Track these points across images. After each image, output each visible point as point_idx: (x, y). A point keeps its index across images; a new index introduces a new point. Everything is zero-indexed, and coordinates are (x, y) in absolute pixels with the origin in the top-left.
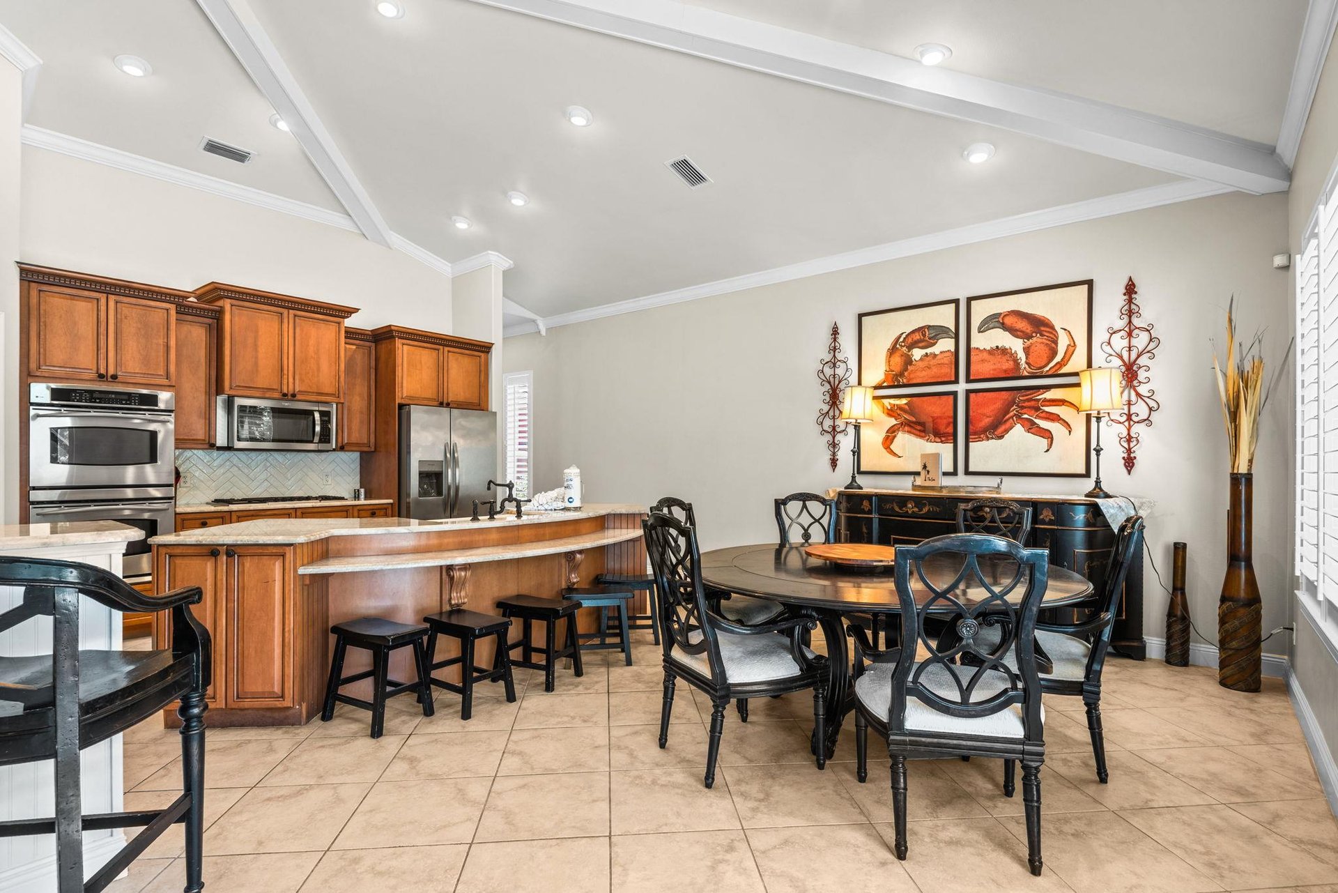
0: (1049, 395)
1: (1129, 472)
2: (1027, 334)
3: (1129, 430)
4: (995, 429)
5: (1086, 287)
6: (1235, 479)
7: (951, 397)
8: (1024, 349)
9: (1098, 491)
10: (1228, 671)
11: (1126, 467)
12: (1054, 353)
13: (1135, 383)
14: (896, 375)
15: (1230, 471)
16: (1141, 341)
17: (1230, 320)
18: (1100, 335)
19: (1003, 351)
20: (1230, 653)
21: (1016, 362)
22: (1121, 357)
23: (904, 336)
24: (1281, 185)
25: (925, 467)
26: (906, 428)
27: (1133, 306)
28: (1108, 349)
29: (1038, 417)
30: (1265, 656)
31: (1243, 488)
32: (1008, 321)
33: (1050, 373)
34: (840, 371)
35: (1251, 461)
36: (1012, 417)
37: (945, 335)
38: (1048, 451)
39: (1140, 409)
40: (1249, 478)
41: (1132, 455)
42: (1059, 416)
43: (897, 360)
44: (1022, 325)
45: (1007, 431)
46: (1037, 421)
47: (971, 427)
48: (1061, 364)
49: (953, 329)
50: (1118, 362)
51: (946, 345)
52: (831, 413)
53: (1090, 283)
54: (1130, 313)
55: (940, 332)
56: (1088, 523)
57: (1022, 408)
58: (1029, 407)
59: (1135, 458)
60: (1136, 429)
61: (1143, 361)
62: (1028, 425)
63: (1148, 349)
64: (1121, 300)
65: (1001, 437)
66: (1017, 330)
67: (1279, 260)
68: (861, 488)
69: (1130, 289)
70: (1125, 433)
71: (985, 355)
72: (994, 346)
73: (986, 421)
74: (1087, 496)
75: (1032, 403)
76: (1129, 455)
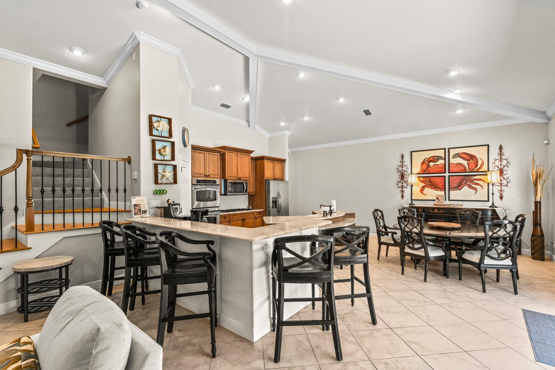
0: (475, 177)
1: (501, 200)
2: (468, 159)
3: (501, 188)
4: (459, 187)
5: (487, 147)
6: (536, 203)
7: (444, 177)
8: (467, 164)
9: (493, 205)
10: (535, 255)
11: (500, 199)
12: (477, 165)
13: (503, 175)
14: (425, 170)
15: (534, 200)
16: (504, 163)
17: (533, 159)
18: (491, 161)
19: (461, 164)
20: (536, 250)
21: (465, 168)
22: (498, 167)
23: (427, 159)
24: (547, 121)
25: (437, 198)
26: (428, 186)
27: (502, 153)
28: (494, 165)
29: (472, 184)
30: (546, 252)
31: (538, 205)
32: (462, 155)
33: (476, 171)
34: (404, 169)
35: (540, 198)
36: (464, 184)
37: (441, 159)
38: (475, 194)
39: (504, 182)
40: (540, 202)
41: (502, 195)
42: (479, 184)
43: (425, 166)
44: (467, 157)
45: (462, 188)
46: (472, 185)
47: (450, 186)
48: (479, 169)
49: (444, 157)
50: (497, 169)
51: (441, 162)
52: (401, 181)
53: (488, 146)
54: (501, 155)
55: (439, 158)
56: (492, 215)
57: (467, 181)
58: (469, 181)
59: (503, 196)
60: (503, 188)
61: (505, 168)
62: (469, 186)
63: (506, 165)
64: (498, 151)
65: (460, 190)
66: (465, 158)
67: (546, 142)
68: (414, 205)
69: (501, 148)
70: (500, 189)
71: (455, 165)
72: (457, 163)
73: (455, 185)
74: (490, 207)
75: (470, 180)
76: (501, 195)
